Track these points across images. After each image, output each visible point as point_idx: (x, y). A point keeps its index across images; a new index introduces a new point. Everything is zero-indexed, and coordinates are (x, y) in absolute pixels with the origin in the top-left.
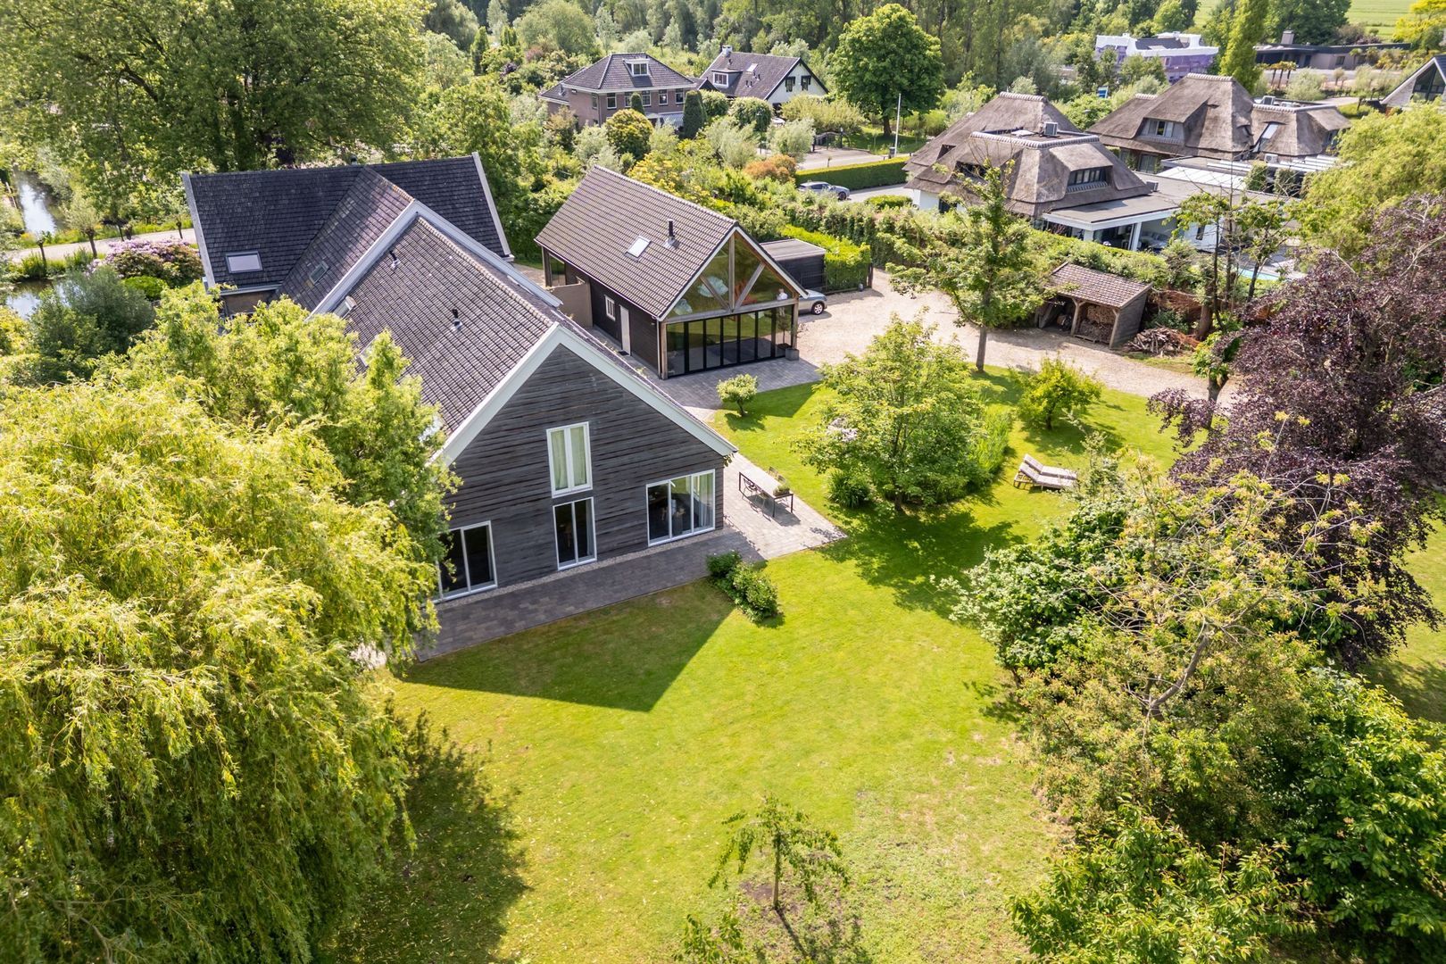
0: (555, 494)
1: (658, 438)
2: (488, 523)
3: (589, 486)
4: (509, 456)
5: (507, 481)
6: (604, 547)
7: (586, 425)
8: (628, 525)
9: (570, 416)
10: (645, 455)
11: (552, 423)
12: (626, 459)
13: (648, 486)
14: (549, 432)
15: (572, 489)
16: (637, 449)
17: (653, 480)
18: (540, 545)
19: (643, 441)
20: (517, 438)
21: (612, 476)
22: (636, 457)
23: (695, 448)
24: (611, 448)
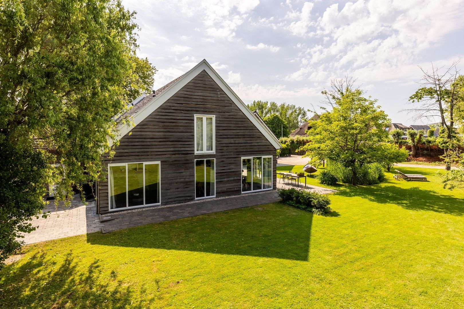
0: (196, 152)
1: (247, 132)
2: (159, 163)
3: (213, 152)
4: (174, 124)
5: (171, 139)
6: (220, 190)
7: (214, 117)
8: (232, 179)
9: (207, 110)
10: (241, 140)
11: (197, 112)
12: (232, 141)
13: (243, 158)
14: (196, 116)
15: (205, 151)
16: (237, 136)
17: (245, 155)
18: (187, 182)
19: (241, 132)
20: (180, 115)
21: (225, 148)
22: (238, 141)
23: (264, 142)
24: (225, 132)
